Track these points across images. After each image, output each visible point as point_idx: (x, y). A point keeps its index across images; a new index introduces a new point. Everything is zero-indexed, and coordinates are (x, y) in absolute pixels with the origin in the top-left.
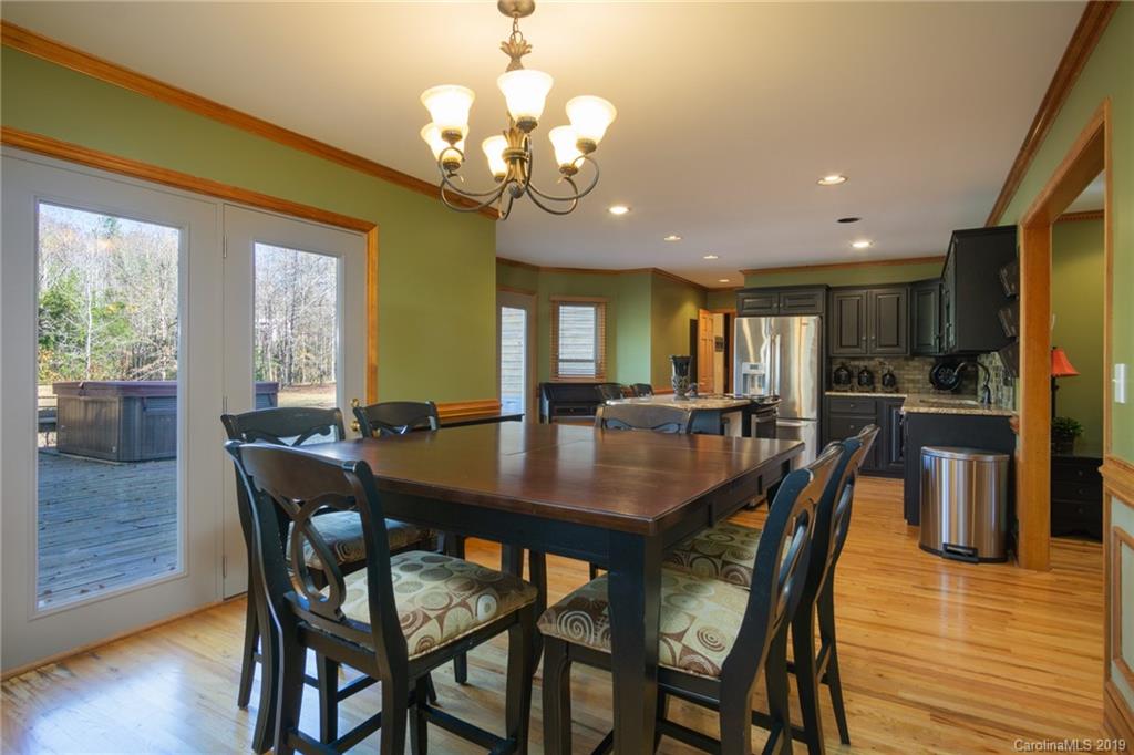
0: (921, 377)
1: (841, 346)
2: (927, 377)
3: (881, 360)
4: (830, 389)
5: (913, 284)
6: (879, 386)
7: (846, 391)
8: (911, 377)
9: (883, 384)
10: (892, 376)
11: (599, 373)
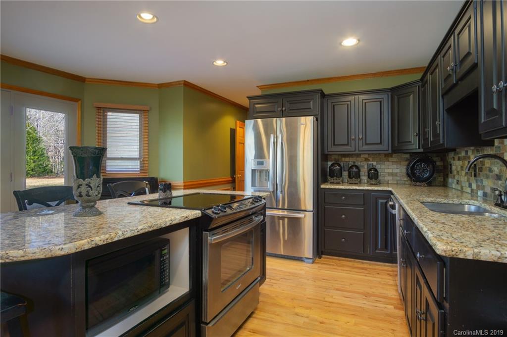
0: (398, 171)
1: (334, 145)
2: (405, 171)
3: (367, 156)
4: (325, 181)
5: (393, 90)
6: (364, 178)
7: (338, 183)
8: (390, 171)
9: (369, 177)
10: (376, 170)
11: (143, 169)
